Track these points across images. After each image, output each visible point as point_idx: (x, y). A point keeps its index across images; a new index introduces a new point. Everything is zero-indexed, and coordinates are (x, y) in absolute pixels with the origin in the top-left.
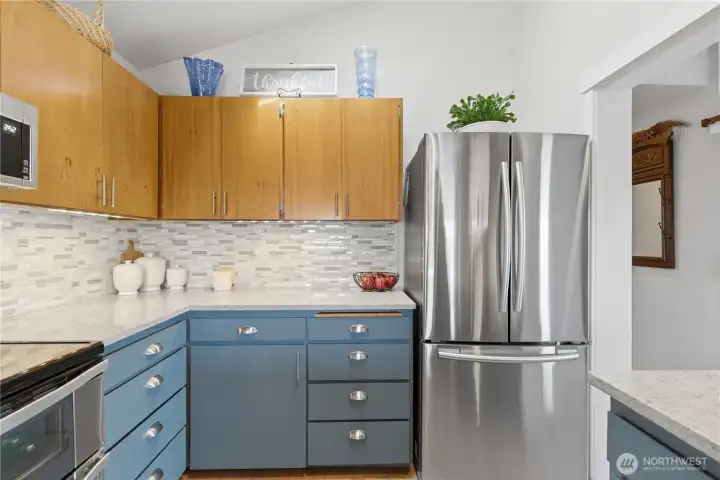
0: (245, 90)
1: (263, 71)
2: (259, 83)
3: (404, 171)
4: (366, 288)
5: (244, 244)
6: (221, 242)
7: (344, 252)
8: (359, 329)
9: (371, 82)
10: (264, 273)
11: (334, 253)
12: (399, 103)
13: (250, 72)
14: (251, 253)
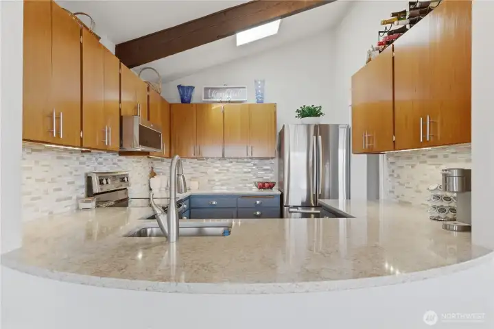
0: (205, 98)
1: (213, 89)
2: (211, 95)
3: (278, 134)
4: (260, 188)
5: (202, 169)
6: (193, 168)
7: (249, 172)
8: (258, 202)
9: (262, 94)
10: (212, 183)
11: (245, 172)
12: (275, 105)
13: (206, 89)
14: (206, 173)
